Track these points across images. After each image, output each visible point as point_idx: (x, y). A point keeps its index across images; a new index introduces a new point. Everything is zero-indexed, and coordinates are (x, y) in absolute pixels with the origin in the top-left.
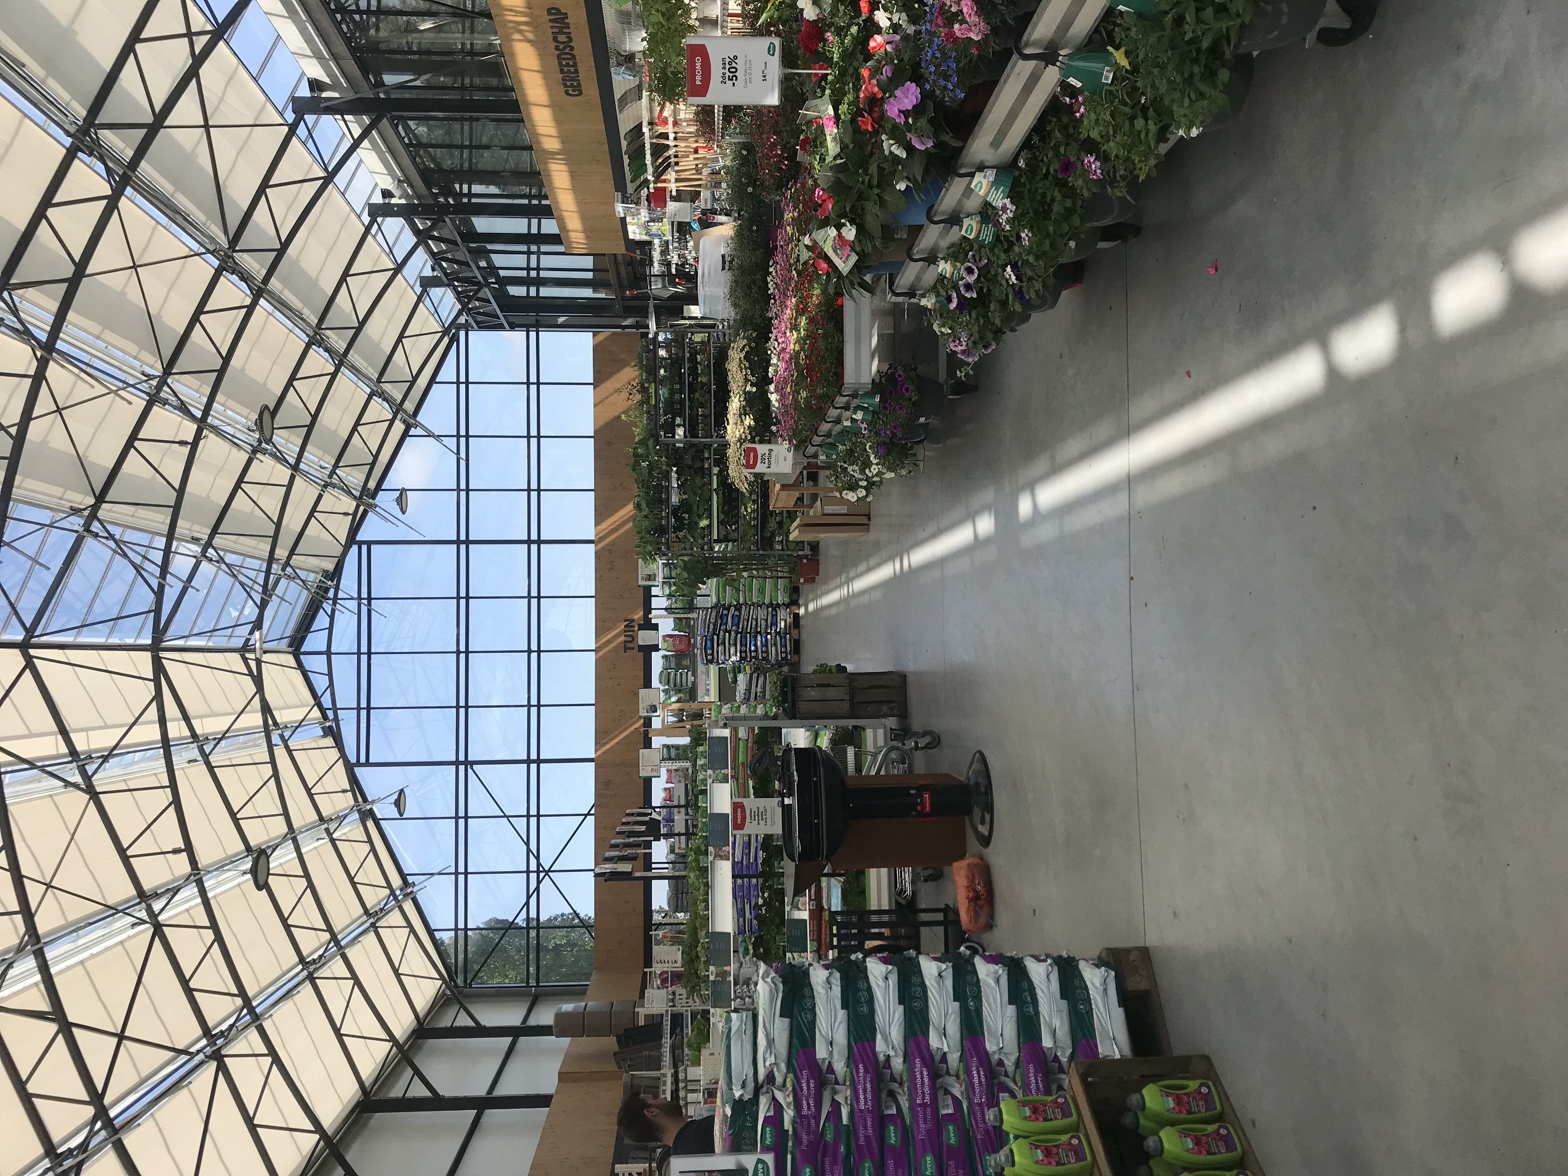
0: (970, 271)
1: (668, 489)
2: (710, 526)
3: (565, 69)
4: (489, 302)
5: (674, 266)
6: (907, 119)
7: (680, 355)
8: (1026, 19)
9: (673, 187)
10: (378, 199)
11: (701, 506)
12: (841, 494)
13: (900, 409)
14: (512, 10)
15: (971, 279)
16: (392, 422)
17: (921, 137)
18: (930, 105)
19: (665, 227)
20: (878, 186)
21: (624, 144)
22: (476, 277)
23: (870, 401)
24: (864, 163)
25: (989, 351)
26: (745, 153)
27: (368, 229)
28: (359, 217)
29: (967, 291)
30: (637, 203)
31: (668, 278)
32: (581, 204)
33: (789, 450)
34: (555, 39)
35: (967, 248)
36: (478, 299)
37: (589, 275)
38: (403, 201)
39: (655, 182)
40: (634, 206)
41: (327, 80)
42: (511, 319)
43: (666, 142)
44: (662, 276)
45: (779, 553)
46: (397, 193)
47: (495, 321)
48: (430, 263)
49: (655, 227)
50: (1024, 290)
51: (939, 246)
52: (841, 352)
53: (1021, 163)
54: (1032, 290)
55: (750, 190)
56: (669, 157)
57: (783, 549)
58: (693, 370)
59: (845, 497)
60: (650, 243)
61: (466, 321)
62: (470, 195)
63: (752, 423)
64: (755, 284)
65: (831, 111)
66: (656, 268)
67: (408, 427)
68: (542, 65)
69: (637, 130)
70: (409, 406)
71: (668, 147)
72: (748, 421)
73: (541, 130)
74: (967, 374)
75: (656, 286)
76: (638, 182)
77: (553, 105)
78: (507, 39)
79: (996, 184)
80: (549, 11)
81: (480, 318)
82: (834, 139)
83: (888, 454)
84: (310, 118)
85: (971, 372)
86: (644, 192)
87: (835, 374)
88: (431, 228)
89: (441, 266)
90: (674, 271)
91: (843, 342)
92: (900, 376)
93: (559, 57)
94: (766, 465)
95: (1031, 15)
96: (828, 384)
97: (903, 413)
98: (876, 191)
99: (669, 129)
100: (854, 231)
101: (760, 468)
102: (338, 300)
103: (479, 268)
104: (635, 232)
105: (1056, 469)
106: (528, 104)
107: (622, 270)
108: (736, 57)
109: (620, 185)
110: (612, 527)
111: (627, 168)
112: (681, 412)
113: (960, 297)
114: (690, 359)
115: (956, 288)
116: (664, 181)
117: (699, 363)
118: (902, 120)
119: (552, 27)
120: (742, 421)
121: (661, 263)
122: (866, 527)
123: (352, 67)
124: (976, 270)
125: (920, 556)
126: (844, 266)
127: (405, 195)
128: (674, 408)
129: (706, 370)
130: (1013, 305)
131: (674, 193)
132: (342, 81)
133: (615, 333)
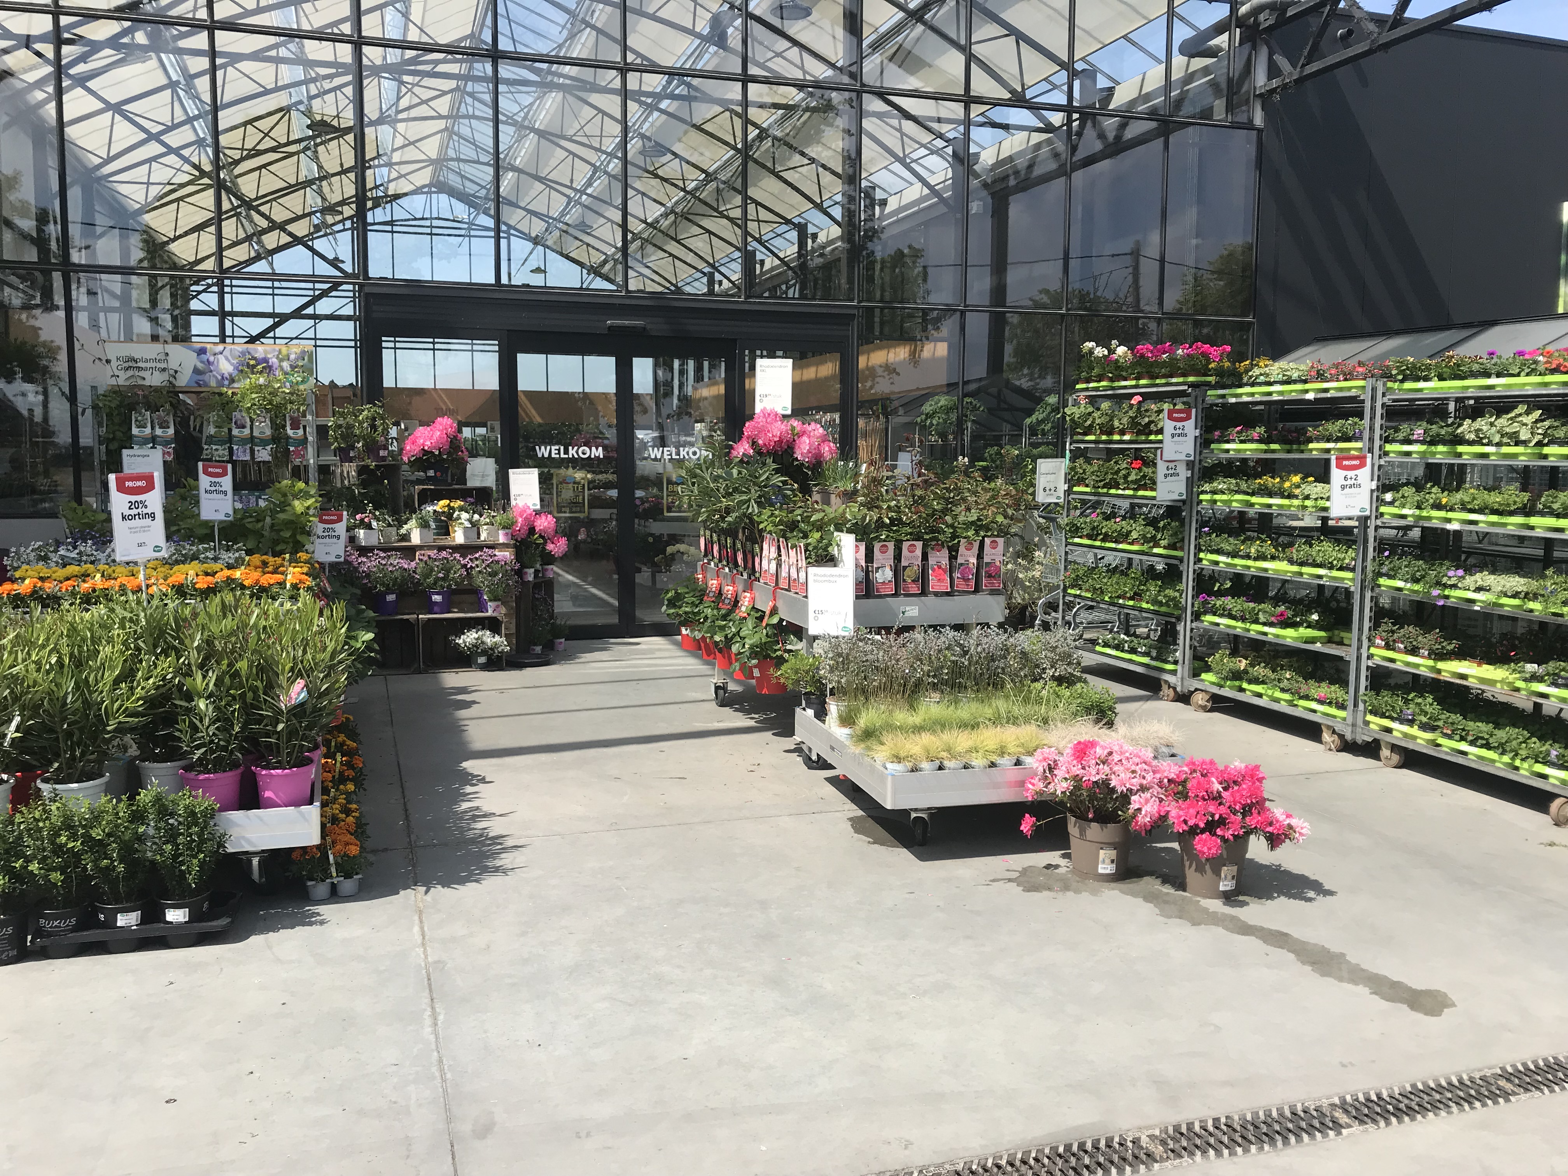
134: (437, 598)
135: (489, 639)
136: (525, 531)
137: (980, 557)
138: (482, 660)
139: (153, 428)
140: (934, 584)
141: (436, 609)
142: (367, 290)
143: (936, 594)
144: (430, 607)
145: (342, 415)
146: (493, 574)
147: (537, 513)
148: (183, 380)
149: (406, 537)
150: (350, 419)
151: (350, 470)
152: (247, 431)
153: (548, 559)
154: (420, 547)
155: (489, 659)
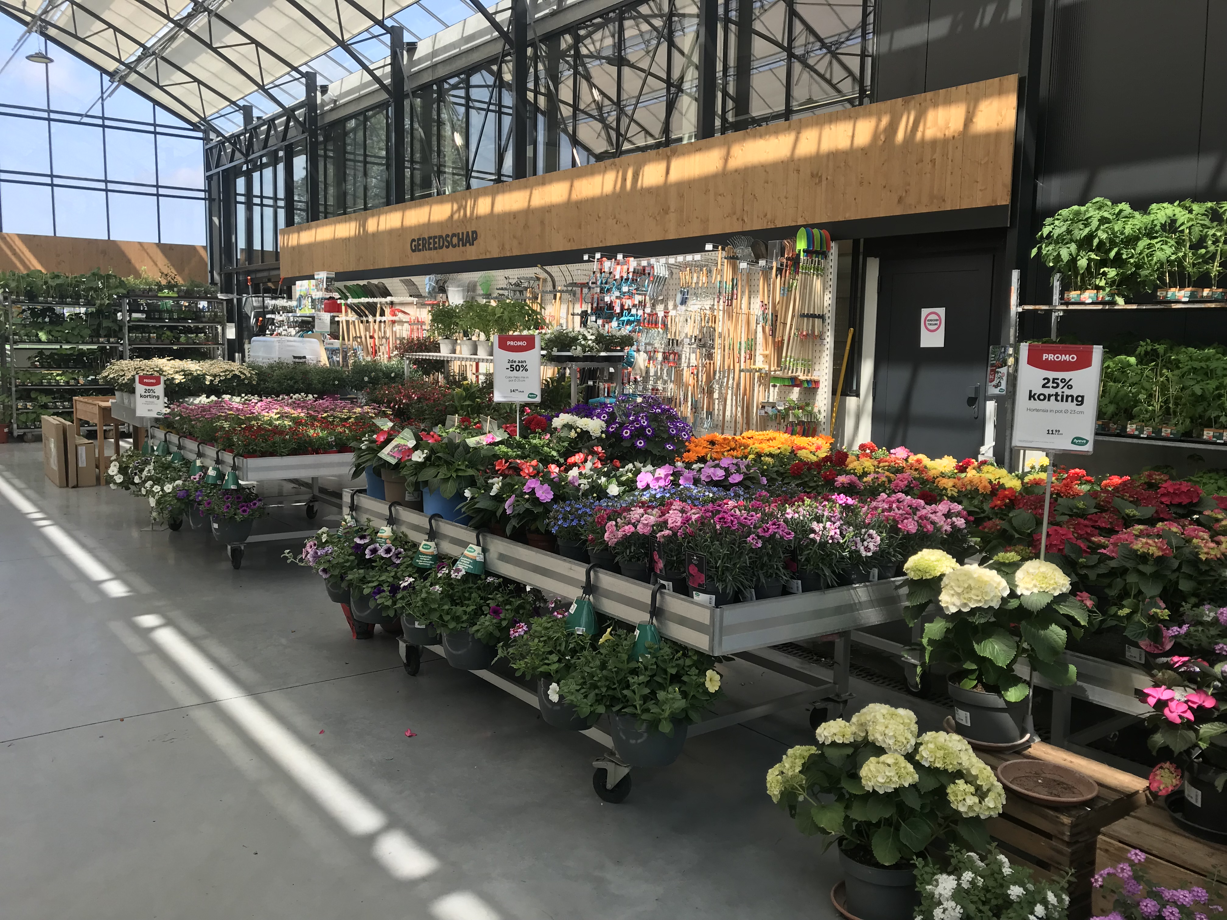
0: (388, 551)
1: (77, 304)
2: (40, 341)
3: (431, 241)
4: (232, 160)
5: (273, 316)
6: (528, 494)
7: (204, 320)
8: (616, 569)
9: (342, 318)
10: (320, 81)
11: (60, 334)
12: (115, 460)
13: (228, 507)
14: (474, 204)
15: (381, 552)
16: (119, 61)
17: (513, 506)
18: (541, 510)
19: (307, 310)
20: (457, 476)
21: (375, 282)
22: (253, 153)
23: (230, 481)
24: (472, 465)
25: (321, 573)
26: (393, 375)
27: (295, 69)
28: (306, 64)
29: (371, 550)
30: (327, 290)
31: (262, 312)
32: (322, 244)
33: (158, 413)
34: (454, 235)
35: (406, 547)
36: (233, 152)
37: (257, 246)
38: (319, 101)
39: (346, 305)
40: (325, 286)
41: (416, 57)
42: (215, 178)
43: (378, 314)
44: (264, 307)
45: (14, 407)
46: (326, 97)
47: (213, 164)
48: (265, 117)
49: (307, 303)
50: (383, 594)
51: (401, 525)
52: (272, 454)
53: (490, 579)
54: (383, 600)
55: (366, 379)
56: (366, 316)
57: (18, 409)
58: (189, 330)
59: (112, 465)
60: (290, 297)
61: (212, 140)
62: (326, 157)
63: (177, 381)
64: (295, 383)
65: (498, 439)
66: (270, 303)
67: (112, 75)
68: (434, 224)
69: (386, 293)
70: (133, 78)
71: (374, 315)
72: (179, 378)
73: (383, 218)
74: (286, 558)
75: (255, 301)
76: (345, 291)
77: (403, 230)
78: (452, 199)
79: (475, 562)
80: (475, 232)
81: (215, 152)
82: (478, 443)
83: (178, 499)
84: (387, 38)
85: (289, 561)
86: (336, 295)
87: (255, 451)
88: (296, 120)
89: (263, 125)
90: (268, 316)
91: (281, 455)
92: (255, 504)
93: (441, 237)
94: (143, 394)
95: (620, 573)
96: (245, 445)
97: (224, 509)
98: (454, 475)
99: (388, 317)
100: (420, 460)
101: (140, 389)
102: (235, 33)
103: (261, 157)
104: (301, 287)
105: (194, 641)
106: (404, 210)
107: (265, 274)
108: (526, 370)
109: (341, 276)
110: (17, 250)
111: (355, 283)
112: (151, 319)
113: (365, 546)
114: (197, 327)
115: (372, 542)
116: (346, 311)
117: (197, 336)
118: (526, 489)
119: (463, 233)
120: (177, 372)
121: (275, 306)
122: (66, 483)
123: (426, 78)
124: (389, 556)
125: (56, 534)
126: (385, 454)
127: (323, 104)
128: (153, 313)
129: (190, 341)
130: (368, 587)
131: (337, 319)
132: (416, 69)
133: (207, 264)
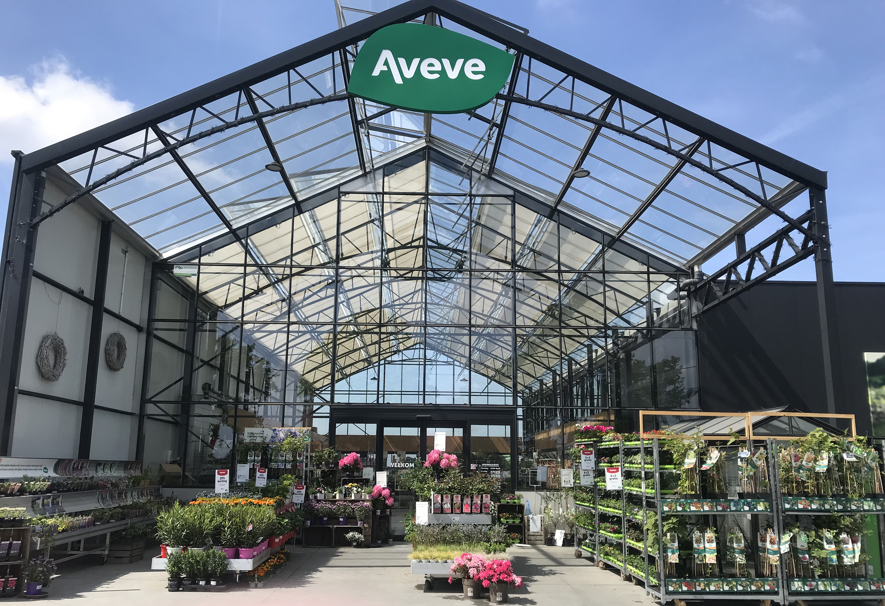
134: (341, 519)
135: (357, 535)
136: (377, 495)
137: (482, 501)
138: (355, 544)
139: (255, 457)
140: (465, 510)
141: (341, 524)
142: (332, 407)
143: (466, 513)
144: (339, 523)
145: (318, 452)
146: (361, 511)
147: (384, 489)
148: (268, 440)
149: (335, 497)
150: (321, 454)
151: (319, 472)
152: (284, 458)
153: (387, 507)
154: (338, 500)
155: (358, 543)
